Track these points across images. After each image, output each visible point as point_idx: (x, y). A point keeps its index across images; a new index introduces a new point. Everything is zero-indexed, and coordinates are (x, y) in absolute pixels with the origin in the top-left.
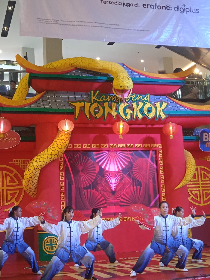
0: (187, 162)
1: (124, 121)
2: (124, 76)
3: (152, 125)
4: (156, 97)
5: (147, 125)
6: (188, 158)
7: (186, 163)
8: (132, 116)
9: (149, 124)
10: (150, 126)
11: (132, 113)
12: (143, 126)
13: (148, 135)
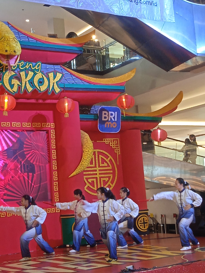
0: (83, 144)
1: (9, 94)
2: (10, 37)
3: (44, 100)
4: (48, 66)
5: (37, 99)
6: (85, 140)
7: (82, 146)
8: (19, 87)
9: (40, 99)
10: (41, 101)
11: (20, 85)
12: (33, 101)
13: (38, 112)
